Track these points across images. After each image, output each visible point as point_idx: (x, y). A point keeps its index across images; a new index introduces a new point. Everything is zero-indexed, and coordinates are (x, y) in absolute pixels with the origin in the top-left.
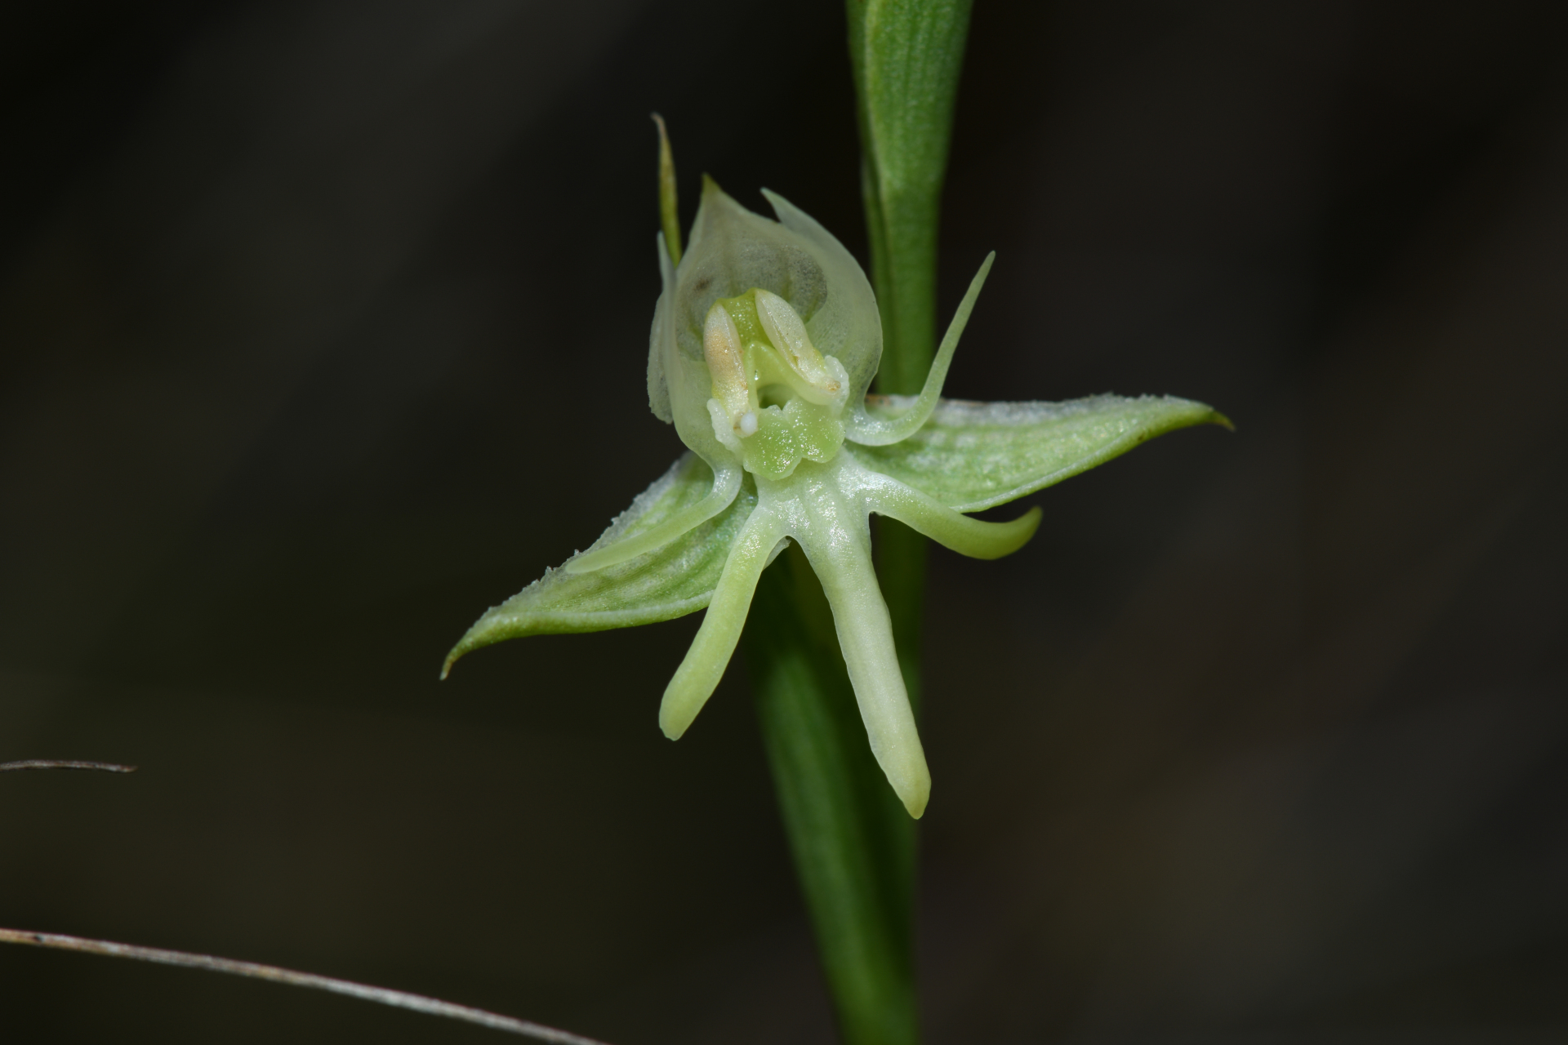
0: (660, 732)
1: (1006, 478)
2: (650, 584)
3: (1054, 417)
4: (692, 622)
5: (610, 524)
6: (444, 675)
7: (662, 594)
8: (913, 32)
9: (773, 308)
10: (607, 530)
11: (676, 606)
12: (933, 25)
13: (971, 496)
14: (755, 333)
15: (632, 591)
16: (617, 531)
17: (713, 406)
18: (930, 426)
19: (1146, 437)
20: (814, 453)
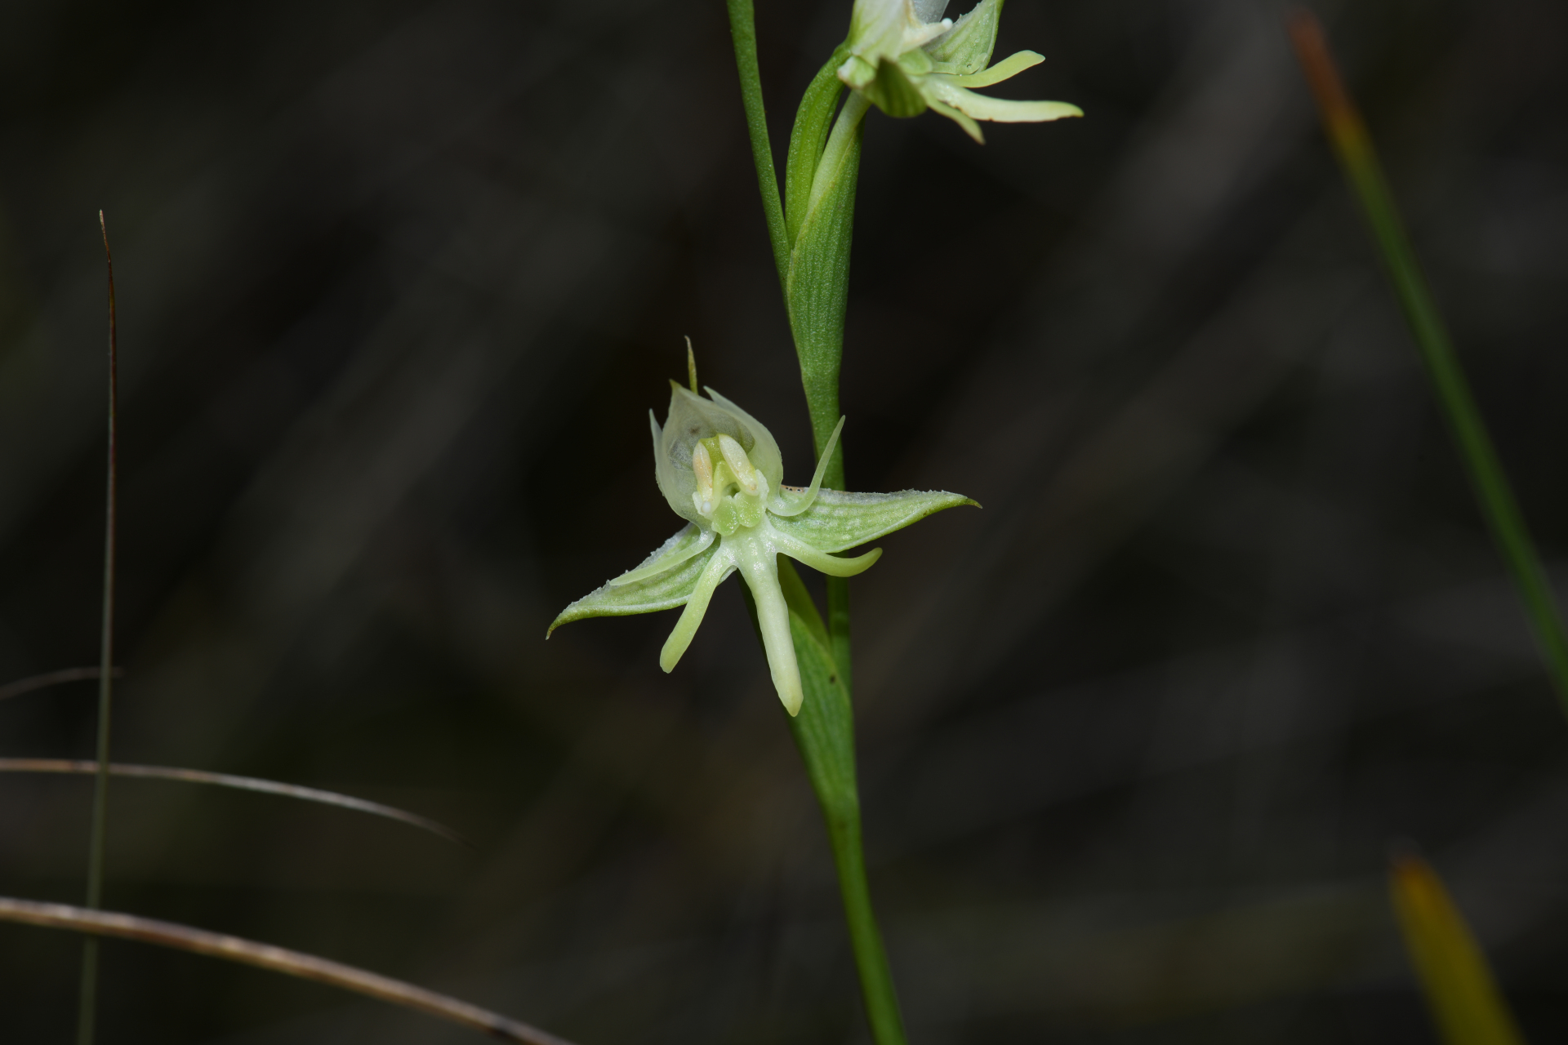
0: (661, 668)
1: (857, 533)
2: (666, 587)
3: (884, 501)
5: (650, 555)
6: (548, 638)
7: (670, 594)
9: (728, 444)
10: (648, 558)
11: (683, 603)
13: (836, 543)
14: (717, 457)
15: (655, 592)
16: (653, 558)
17: (695, 497)
18: (815, 504)
19: (928, 513)
20: (748, 524)
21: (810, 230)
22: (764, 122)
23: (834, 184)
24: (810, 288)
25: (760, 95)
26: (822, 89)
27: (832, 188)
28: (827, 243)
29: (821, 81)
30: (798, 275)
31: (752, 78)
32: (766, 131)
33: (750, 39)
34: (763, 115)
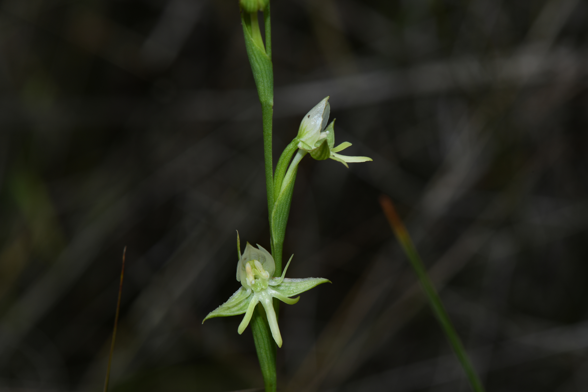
0: (238, 333)
1: (295, 291)
2: (236, 308)
3: (302, 281)
4: (244, 315)
5: (229, 298)
6: (203, 323)
8: (280, 217)
9: (257, 263)
11: (241, 312)
12: (283, 216)
13: (289, 294)
14: (254, 267)
17: (247, 279)
18: (282, 282)
19: (318, 285)
20: (263, 287)
21: (282, 196)
22: (272, 162)
23: (291, 182)
24: (280, 214)
25: (271, 153)
26: (289, 152)
27: (290, 183)
28: (287, 200)
29: (289, 149)
30: (277, 210)
31: (270, 148)
32: (272, 164)
33: (270, 135)
34: (272, 160)
